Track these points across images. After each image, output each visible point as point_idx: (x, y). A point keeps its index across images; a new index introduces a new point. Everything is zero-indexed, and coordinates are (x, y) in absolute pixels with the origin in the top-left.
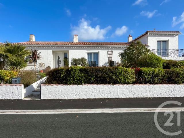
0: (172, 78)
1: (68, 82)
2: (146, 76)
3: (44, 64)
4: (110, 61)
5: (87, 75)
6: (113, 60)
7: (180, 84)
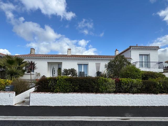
0: (149, 88)
1: (55, 90)
2: (125, 86)
3: (39, 73)
4: (98, 71)
5: (71, 84)
6: (100, 71)
7: (157, 94)
